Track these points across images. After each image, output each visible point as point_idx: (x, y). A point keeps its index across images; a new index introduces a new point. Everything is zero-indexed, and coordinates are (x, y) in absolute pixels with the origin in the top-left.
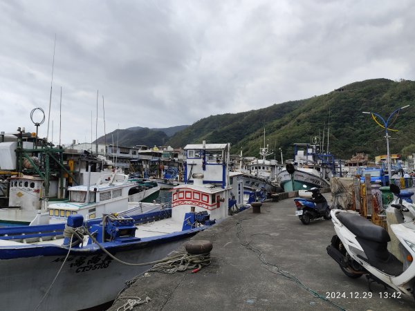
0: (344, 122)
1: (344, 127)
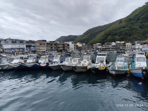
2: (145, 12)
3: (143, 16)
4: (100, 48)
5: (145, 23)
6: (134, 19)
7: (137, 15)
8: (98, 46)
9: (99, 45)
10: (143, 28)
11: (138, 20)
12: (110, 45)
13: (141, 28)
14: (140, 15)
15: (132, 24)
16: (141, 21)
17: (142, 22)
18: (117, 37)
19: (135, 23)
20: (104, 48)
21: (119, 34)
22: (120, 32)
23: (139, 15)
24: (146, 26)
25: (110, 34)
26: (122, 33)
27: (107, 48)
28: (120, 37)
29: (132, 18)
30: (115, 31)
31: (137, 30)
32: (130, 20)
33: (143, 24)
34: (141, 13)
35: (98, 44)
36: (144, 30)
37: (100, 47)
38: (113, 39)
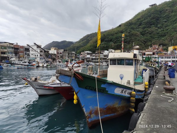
0: (151, 25)
1: (150, 28)
2: (148, 16)
3: (146, 21)
4: (89, 58)
5: (148, 28)
6: (135, 24)
7: (140, 19)
8: (86, 54)
9: (88, 54)
10: (144, 34)
11: (140, 25)
12: (101, 54)
13: (143, 35)
14: (143, 19)
15: (133, 29)
16: (143, 26)
17: (144, 28)
18: (112, 43)
19: (136, 28)
20: (94, 57)
21: (115, 41)
22: (116, 38)
23: (141, 20)
24: (148, 32)
25: (104, 39)
26: (118, 40)
27: (97, 58)
28: (116, 44)
29: (133, 23)
30: (110, 36)
31: (138, 36)
32: (131, 24)
33: (145, 29)
34: (144, 17)
35: (86, 52)
36: (145, 37)
37: (88, 56)
38: (106, 47)
